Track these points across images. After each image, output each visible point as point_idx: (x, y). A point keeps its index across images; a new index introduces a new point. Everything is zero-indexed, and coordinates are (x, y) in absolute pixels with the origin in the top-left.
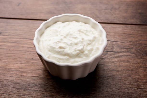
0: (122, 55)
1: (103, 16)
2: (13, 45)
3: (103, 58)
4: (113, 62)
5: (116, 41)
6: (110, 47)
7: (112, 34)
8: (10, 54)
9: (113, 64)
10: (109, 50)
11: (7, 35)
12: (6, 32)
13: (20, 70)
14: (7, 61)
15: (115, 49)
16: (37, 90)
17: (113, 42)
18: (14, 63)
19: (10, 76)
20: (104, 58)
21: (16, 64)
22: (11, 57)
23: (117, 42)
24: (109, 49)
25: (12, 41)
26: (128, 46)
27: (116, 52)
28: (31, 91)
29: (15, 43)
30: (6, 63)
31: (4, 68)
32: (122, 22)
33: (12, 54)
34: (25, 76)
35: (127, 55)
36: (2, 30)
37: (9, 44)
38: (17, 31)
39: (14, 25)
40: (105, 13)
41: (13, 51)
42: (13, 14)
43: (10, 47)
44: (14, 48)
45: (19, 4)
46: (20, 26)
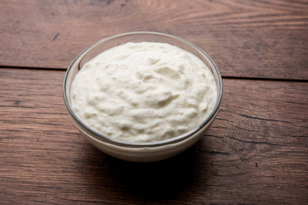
0: (289, 152)
1: (240, 63)
2: (46, 128)
3: (247, 157)
4: (268, 168)
5: (272, 118)
6: (259, 133)
7: (263, 103)
8: (40, 149)
9: (268, 173)
10: (259, 141)
11: (30, 107)
12: (29, 101)
13: (62, 188)
14: (32, 165)
15: (272, 137)
17: (266, 121)
18: (50, 172)
19: (42, 202)
20: (249, 158)
22: (43, 157)
23: (275, 122)
24: (258, 137)
25: (42, 121)
26: (300, 131)
27: (273, 144)
29: (50, 124)
30: (31, 171)
31: (27, 182)
32: (282, 77)
33: (43, 149)
34: (74, 201)
35: (300, 152)
36: (20, 95)
37: (36, 127)
38: (55, 98)
39: (46, 84)
40: (245, 56)
41: (45, 143)
42: (42, 60)
43: (39, 134)
44: (49, 137)
45: (56, 36)
46: (59, 85)
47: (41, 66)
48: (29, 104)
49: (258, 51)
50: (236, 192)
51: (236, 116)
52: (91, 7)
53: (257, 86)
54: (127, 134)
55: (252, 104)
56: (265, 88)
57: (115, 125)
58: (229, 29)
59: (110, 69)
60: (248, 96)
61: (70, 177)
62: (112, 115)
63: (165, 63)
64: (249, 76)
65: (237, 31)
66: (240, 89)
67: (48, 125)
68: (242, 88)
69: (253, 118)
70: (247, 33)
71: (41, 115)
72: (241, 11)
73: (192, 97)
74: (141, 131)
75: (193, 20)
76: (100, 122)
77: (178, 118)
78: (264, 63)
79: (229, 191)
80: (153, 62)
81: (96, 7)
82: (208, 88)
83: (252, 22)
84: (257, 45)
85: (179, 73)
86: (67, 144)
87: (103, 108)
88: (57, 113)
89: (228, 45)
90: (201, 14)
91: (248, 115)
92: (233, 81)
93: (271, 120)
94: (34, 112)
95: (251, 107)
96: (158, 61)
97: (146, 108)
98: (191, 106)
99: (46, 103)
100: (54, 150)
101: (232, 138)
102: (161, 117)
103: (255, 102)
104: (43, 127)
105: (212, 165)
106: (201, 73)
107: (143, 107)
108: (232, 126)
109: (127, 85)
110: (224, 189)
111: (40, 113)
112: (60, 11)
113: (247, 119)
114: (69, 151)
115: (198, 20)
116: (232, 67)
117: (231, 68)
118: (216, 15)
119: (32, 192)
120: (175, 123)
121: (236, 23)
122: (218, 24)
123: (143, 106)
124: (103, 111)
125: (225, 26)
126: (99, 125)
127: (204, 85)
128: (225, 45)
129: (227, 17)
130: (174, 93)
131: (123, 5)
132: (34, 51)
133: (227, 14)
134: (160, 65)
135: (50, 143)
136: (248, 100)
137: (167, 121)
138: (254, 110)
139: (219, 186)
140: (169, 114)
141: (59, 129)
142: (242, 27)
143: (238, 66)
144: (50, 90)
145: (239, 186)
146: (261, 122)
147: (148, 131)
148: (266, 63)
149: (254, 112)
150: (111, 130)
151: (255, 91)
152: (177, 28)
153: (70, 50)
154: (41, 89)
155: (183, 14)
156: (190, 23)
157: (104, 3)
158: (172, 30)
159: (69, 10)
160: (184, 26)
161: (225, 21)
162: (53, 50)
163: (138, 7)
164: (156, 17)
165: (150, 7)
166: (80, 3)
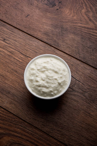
0: (77, 95)
2: (9, 54)
5: (79, 80)
6: (72, 84)
7: (80, 73)
8: (4, 61)
11: (7, 43)
12: (8, 40)
13: (4, 77)
15: (75, 87)
16: (9, 97)
17: (77, 81)
21: (4, 71)
22: (4, 64)
23: (80, 82)
25: (9, 50)
26: (85, 89)
27: (73, 90)
28: (5, 96)
29: (11, 52)
32: (94, 66)
33: (5, 61)
34: (6, 83)
35: (80, 96)
36: (6, 37)
37: (6, 52)
38: (16, 43)
39: (16, 36)
40: (86, 51)
41: (6, 59)
42: (19, 25)
43: (6, 55)
44: (8, 57)
45: (28, 15)
46: (20, 38)
47: (18, 27)
48: (7, 42)
49: (93, 51)
52: (46, 6)
53: (83, 66)
55: (77, 72)
56: (85, 68)
58: (89, 37)
61: (8, 74)
64: (82, 61)
65: (91, 39)
66: (76, 64)
67: (10, 53)
68: (77, 64)
69: (73, 77)
70: (94, 41)
71: (10, 48)
75: (78, 27)
78: (91, 57)
81: (48, 7)
84: (94, 48)
86: (12, 62)
88: (15, 49)
89: (84, 44)
90: (83, 25)
92: (76, 60)
93: (79, 81)
94: (8, 46)
95: (76, 73)
99: (13, 43)
100: (8, 63)
103: (78, 72)
112: (34, 3)
114: (12, 65)
115: (80, 28)
116: (79, 54)
117: (78, 55)
118: (88, 28)
121: (93, 35)
122: (86, 33)
125: (88, 35)
128: (83, 44)
129: (92, 31)
131: (57, 9)
132: (18, 19)
133: (92, 29)
136: (77, 70)
138: (76, 75)
141: (12, 56)
142: (94, 38)
143: (82, 55)
144: (16, 39)
146: (75, 80)
148: (92, 58)
151: (81, 67)
152: (70, 29)
153: (30, 24)
154: (13, 37)
155: (76, 23)
156: (76, 28)
157: (51, 6)
158: (68, 29)
159: (37, 4)
160: (73, 29)
161: (89, 32)
162: (24, 22)
163: (62, 13)
164: (66, 20)
165: (66, 14)
166: (43, 2)
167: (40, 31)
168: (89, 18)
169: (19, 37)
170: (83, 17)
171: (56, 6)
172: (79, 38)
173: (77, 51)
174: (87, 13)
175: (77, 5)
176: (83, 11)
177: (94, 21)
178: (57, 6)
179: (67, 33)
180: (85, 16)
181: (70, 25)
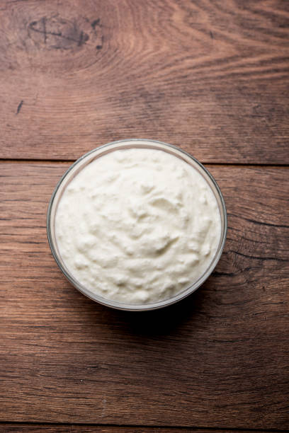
1: (248, 141)
2: (26, 248)
3: (253, 279)
4: (276, 292)
5: (283, 224)
6: (268, 245)
7: (273, 202)
8: (25, 278)
9: (276, 299)
10: (267, 256)
11: (5, 220)
13: (56, 327)
14: (19, 299)
15: (283, 250)
16: (104, 382)
17: (276, 228)
18: (39, 307)
19: (36, 345)
20: (256, 281)
22: (29, 288)
23: (286, 229)
24: (267, 251)
25: (21, 238)
27: (283, 260)
28: (90, 385)
29: (31, 243)
30: (19, 307)
31: (17, 322)
33: (28, 278)
37: (15, 248)
38: (31, 204)
39: (18, 184)
40: (254, 130)
41: (29, 269)
42: (8, 146)
43: (21, 257)
44: (31, 260)
45: (20, 106)
46: (34, 184)
47: (9, 156)
48: (2, 215)
49: (270, 120)
50: (241, 324)
51: (243, 222)
52: (58, 52)
53: (267, 176)
54: (123, 291)
55: (261, 204)
56: (277, 179)
57: (110, 280)
58: (236, 85)
59: (98, 202)
60: (257, 193)
61: (61, 312)
62: (105, 267)
63: (161, 193)
64: (259, 162)
65: (245, 88)
66: (247, 181)
67: (29, 244)
68: (249, 180)
69: (261, 223)
70: (257, 91)
71: (19, 229)
72: (251, 52)
73: (193, 240)
74: (139, 287)
75: (190, 71)
76: (93, 276)
77: (178, 268)
78: (277, 141)
79: (234, 323)
80: (147, 191)
81: (65, 52)
82: (210, 222)
83: (264, 72)
84: (270, 111)
85: (178, 207)
86: (53, 269)
87: (94, 258)
88: (37, 227)
89: (234, 113)
91: (256, 220)
92: (238, 169)
93: (281, 226)
94: (10, 227)
95: (260, 209)
96: (153, 188)
97: (142, 258)
98: (192, 251)
99: (22, 212)
100: (40, 278)
101: (237, 253)
102: (159, 269)
103: (264, 201)
104: (23, 247)
105: (215, 290)
106: (202, 199)
107: (139, 257)
108: (238, 236)
109: (119, 226)
110: (228, 321)
111: (17, 227)
112: (19, 61)
113: (255, 226)
114: (56, 278)
115: (196, 70)
116: (238, 148)
117: (236, 150)
118: (219, 62)
119: (24, 334)
120: (175, 275)
121: (244, 74)
122: (222, 77)
123: (139, 255)
124: (95, 261)
125: (229, 80)
126: (92, 280)
127: (206, 218)
128: (230, 113)
129: (232, 64)
130: (173, 236)
131: (99, 47)
133: (233, 58)
134: (156, 194)
135: (35, 269)
136: (257, 197)
137: (167, 273)
138: (263, 213)
139: (222, 317)
140: (168, 264)
141: (42, 250)
142: (252, 81)
143: (246, 146)
144: (25, 193)
145: (244, 317)
146: (270, 230)
147: (147, 287)
148: (279, 141)
149: (263, 215)
150: (107, 286)
151: (266, 184)
152: (170, 86)
153: (40, 129)
154: (13, 191)
155: (177, 61)
156: (186, 77)
157: (74, 45)
158: (164, 90)
159: (30, 60)
160: (179, 83)
161: (229, 72)
162: (19, 130)
163: (118, 51)
164: (142, 68)
165: (134, 50)
166: (43, 46)
167: (83, 135)
168: (203, 30)
169: (31, 181)
170: (187, 34)
171: (87, 38)
172: (208, 101)
173: (226, 141)
174: (191, 20)
175: (150, 9)
176: (178, 17)
177: (226, 33)
178: (91, 38)
179: (168, 104)
180: (191, 31)
181: (161, 76)
